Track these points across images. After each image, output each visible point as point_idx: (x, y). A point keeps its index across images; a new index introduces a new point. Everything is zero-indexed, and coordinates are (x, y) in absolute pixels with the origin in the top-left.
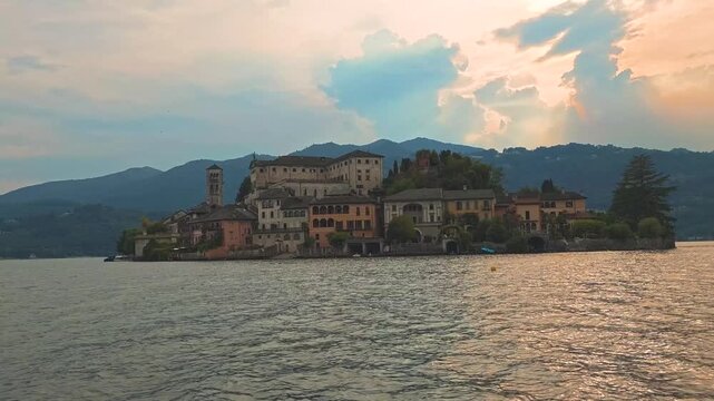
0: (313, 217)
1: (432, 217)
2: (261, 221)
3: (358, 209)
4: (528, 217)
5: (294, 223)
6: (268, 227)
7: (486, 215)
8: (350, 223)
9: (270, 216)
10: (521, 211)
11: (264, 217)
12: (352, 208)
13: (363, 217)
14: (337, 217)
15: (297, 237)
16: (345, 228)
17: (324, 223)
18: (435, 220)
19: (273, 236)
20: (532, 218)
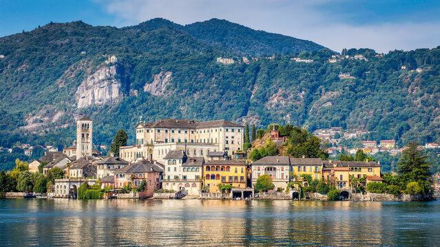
0: (206, 173)
1: (282, 175)
2: (167, 173)
3: (236, 168)
4: (341, 179)
5: (191, 176)
6: (172, 178)
7: (316, 176)
8: (231, 178)
9: (174, 170)
10: (337, 175)
11: (169, 170)
12: (232, 168)
13: (239, 174)
14: (222, 173)
15: (194, 185)
16: (227, 180)
17: (213, 177)
18: (285, 177)
19: (177, 184)
20: (344, 180)
